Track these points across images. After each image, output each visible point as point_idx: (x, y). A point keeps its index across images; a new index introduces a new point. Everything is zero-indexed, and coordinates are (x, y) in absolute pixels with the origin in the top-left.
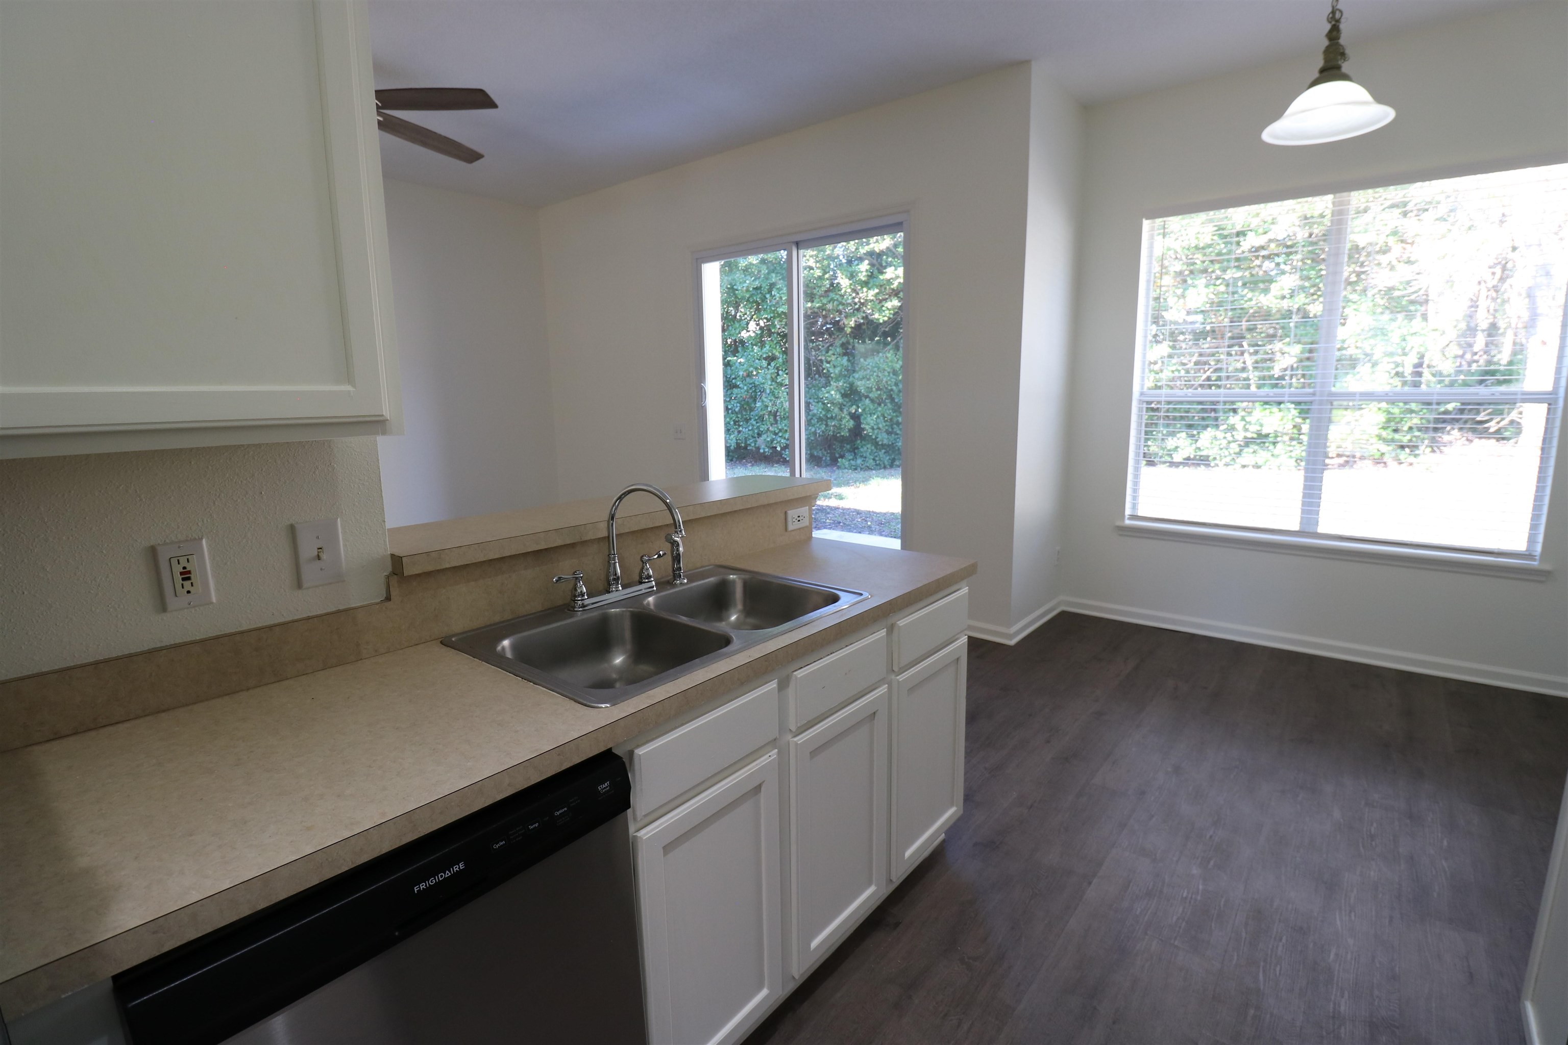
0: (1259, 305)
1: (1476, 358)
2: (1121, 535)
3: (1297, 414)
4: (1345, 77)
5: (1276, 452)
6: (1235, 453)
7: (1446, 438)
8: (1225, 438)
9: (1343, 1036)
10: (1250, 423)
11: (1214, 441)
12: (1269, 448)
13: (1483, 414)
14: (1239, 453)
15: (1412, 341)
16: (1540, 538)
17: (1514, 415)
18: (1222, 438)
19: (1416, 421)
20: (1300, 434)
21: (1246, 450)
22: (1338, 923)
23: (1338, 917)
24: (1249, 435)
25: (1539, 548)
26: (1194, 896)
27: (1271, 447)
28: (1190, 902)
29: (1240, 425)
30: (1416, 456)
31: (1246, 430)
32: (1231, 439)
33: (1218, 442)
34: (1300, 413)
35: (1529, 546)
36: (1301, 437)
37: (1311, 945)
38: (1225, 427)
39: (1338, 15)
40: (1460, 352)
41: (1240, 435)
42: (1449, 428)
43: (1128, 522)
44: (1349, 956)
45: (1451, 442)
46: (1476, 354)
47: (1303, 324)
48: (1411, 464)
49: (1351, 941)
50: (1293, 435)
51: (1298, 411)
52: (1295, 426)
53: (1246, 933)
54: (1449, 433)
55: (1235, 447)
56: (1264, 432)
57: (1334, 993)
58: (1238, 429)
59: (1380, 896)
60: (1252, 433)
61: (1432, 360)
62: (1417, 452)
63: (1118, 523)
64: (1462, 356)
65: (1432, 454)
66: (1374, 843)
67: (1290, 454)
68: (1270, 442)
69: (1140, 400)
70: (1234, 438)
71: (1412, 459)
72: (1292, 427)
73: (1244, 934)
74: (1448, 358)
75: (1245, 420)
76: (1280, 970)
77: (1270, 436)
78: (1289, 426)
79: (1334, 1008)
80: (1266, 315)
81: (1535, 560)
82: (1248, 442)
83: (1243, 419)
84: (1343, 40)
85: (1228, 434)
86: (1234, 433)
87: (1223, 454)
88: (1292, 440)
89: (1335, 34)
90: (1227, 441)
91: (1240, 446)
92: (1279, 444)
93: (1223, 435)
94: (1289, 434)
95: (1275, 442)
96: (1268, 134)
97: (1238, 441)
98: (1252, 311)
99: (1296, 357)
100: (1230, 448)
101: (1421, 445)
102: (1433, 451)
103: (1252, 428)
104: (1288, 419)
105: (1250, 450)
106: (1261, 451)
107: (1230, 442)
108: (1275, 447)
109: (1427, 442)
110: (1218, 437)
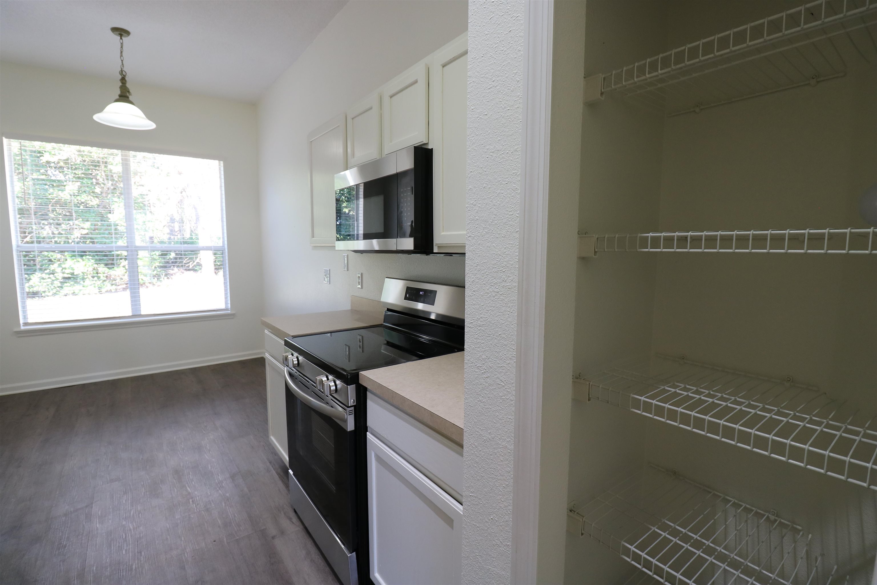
0: (59, 197)
2: (19, 337)
4: (131, 102)
5: (85, 285)
6: (58, 287)
7: (171, 272)
8: (49, 278)
9: (224, 486)
10: (65, 268)
11: (42, 280)
12: (81, 283)
13: (186, 260)
14: (61, 287)
16: (229, 302)
17: (198, 260)
18: (47, 278)
19: (157, 264)
21: (65, 284)
22: (207, 457)
23: (206, 456)
24: (66, 276)
25: (229, 306)
26: (147, 482)
28: (146, 485)
29: (59, 270)
30: (160, 281)
32: (54, 279)
33: (45, 281)
35: (226, 306)
36: (99, 275)
37: (201, 469)
38: (48, 271)
39: (124, 73)
40: (169, 232)
41: (60, 276)
42: (172, 267)
43: (23, 328)
44: (215, 464)
45: (175, 274)
47: (88, 210)
48: (159, 285)
49: (214, 460)
51: (94, 260)
52: (94, 269)
53: (175, 480)
55: (57, 283)
56: (76, 273)
57: (215, 476)
59: (217, 442)
60: (68, 274)
62: (161, 279)
63: (17, 329)
64: (171, 233)
65: (168, 280)
66: (207, 428)
68: (80, 279)
69: (18, 250)
71: (159, 283)
72: (92, 270)
73: (175, 481)
74: (165, 234)
75: (61, 267)
76: (194, 482)
77: (79, 275)
78: (91, 269)
79: (218, 481)
80: (63, 204)
81: (229, 311)
82: (65, 280)
83: (60, 265)
84: (128, 85)
85: (51, 276)
86: (55, 275)
87: (50, 288)
88: (93, 277)
89: (124, 81)
90: (51, 280)
91: (61, 282)
92: (86, 280)
93: (48, 276)
94: (91, 274)
95: (83, 279)
96: (96, 117)
97: (59, 279)
98: (54, 200)
99: (88, 229)
100: (54, 284)
101: (161, 275)
102: (168, 278)
103: (67, 271)
104: (89, 265)
105: (68, 284)
106: (75, 285)
107: (53, 280)
108: (84, 282)
109: (164, 274)
110: (45, 278)
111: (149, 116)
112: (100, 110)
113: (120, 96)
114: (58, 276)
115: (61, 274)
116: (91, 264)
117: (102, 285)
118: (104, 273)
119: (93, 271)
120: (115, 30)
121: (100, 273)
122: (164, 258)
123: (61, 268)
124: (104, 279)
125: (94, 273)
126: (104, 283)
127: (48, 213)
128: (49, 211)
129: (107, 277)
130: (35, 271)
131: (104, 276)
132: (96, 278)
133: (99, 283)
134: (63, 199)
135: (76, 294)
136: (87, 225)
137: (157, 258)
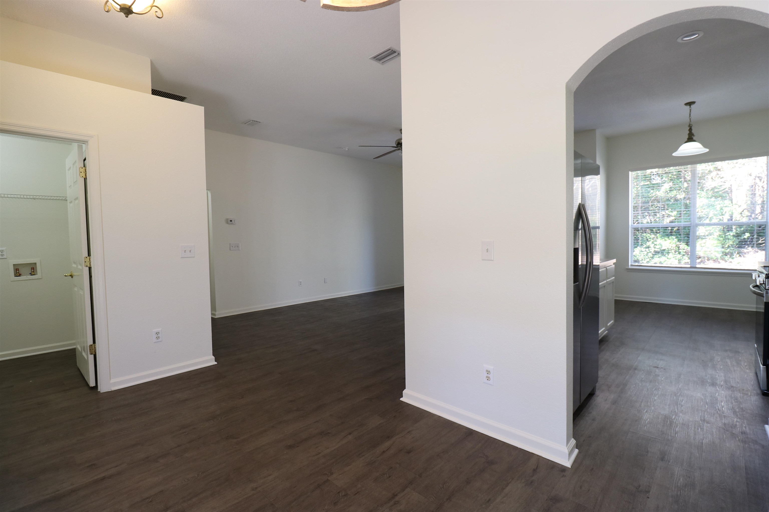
0: (656, 195)
1: (757, 216)
2: (628, 272)
3: (677, 241)
4: (694, 141)
5: (669, 257)
6: (651, 257)
7: (745, 250)
8: (646, 251)
11: (641, 252)
12: (666, 255)
13: (762, 240)
14: (653, 258)
15: (725, 209)
18: (644, 251)
19: (731, 243)
20: (679, 250)
21: (655, 256)
24: (656, 250)
27: (667, 255)
29: (652, 246)
30: (733, 258)
31: (655, 248)
33: (643, 253)
34: (678, 240)
38: (645, 246)
39: (691, 125)
40: (749, 214)
41: (652, 250)
42: (746, 247)
43: (630, 267)
45: (748, 252)
46: (757, 215)
47: (677, 202)
48: (731, 262)
50: (676, 250)
52: (676, 246)
54: (747, 249)
55: (650, 255)
56: (663, 248)
58: (651, 247)
60: (658, 249)
61: (736, 218)
62: (733, 257)
63: (627, 268)
64: (751, 216)
65: (740, 258)
67: (675, 258)
68: (666, 253)
69: (631, 227)
70: (649, 251)
71: (731, 260)
74: (744, 217)
77: (666, 250)
78: (674, 245)
80: (659, 200)
82: (656, 253)
83: (653, 243)
84: (693, 131)
85: (647, 249)
86: (649, 249)
87: (645, 258)
88: (675, 252)
89: (690, 130)
90: (647, 252)
91: (653, 255)
92: (670, 254)
93: (645, 249)
94: (674, 249)
95: (668, 253)
96: (674, 154)
97: (651, 252)
98: (653, 198)
99: (674, 216)
100: (648, 255)
101: (734, 253)
102: (740, 256)
103: (657, 247)
104: (673, 243)
105: (657, 256)
106: (662, 257)
107: (648, 253)
108: (668, 255)
109: (737, 252)
110: (643, 251)
111: (705, 146)
112: (676, 149)
113: (688, 139)
114: (651, 249)
115: (654, 248)
116: (674, 242)
117: (681, 258)
118: (684, 249)
119: (675, 247)
120: (686, 104)
121: (681, 249)
122: (738, 239)
123: (654, 245)
124: (683, 254)
125: (676, 249)
126: (683, 257)
127: (649, 207)
128: (649, 206)
129: (686, 252)
130: (638, 245)
131: (683, 252)
132: (677, 253)
133: (679, 256)
134: (659, 197)
135: (662, 263)
136: (675, 213)
137: (732, 238)
